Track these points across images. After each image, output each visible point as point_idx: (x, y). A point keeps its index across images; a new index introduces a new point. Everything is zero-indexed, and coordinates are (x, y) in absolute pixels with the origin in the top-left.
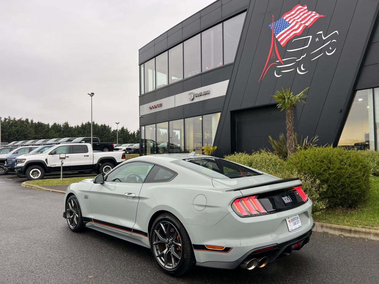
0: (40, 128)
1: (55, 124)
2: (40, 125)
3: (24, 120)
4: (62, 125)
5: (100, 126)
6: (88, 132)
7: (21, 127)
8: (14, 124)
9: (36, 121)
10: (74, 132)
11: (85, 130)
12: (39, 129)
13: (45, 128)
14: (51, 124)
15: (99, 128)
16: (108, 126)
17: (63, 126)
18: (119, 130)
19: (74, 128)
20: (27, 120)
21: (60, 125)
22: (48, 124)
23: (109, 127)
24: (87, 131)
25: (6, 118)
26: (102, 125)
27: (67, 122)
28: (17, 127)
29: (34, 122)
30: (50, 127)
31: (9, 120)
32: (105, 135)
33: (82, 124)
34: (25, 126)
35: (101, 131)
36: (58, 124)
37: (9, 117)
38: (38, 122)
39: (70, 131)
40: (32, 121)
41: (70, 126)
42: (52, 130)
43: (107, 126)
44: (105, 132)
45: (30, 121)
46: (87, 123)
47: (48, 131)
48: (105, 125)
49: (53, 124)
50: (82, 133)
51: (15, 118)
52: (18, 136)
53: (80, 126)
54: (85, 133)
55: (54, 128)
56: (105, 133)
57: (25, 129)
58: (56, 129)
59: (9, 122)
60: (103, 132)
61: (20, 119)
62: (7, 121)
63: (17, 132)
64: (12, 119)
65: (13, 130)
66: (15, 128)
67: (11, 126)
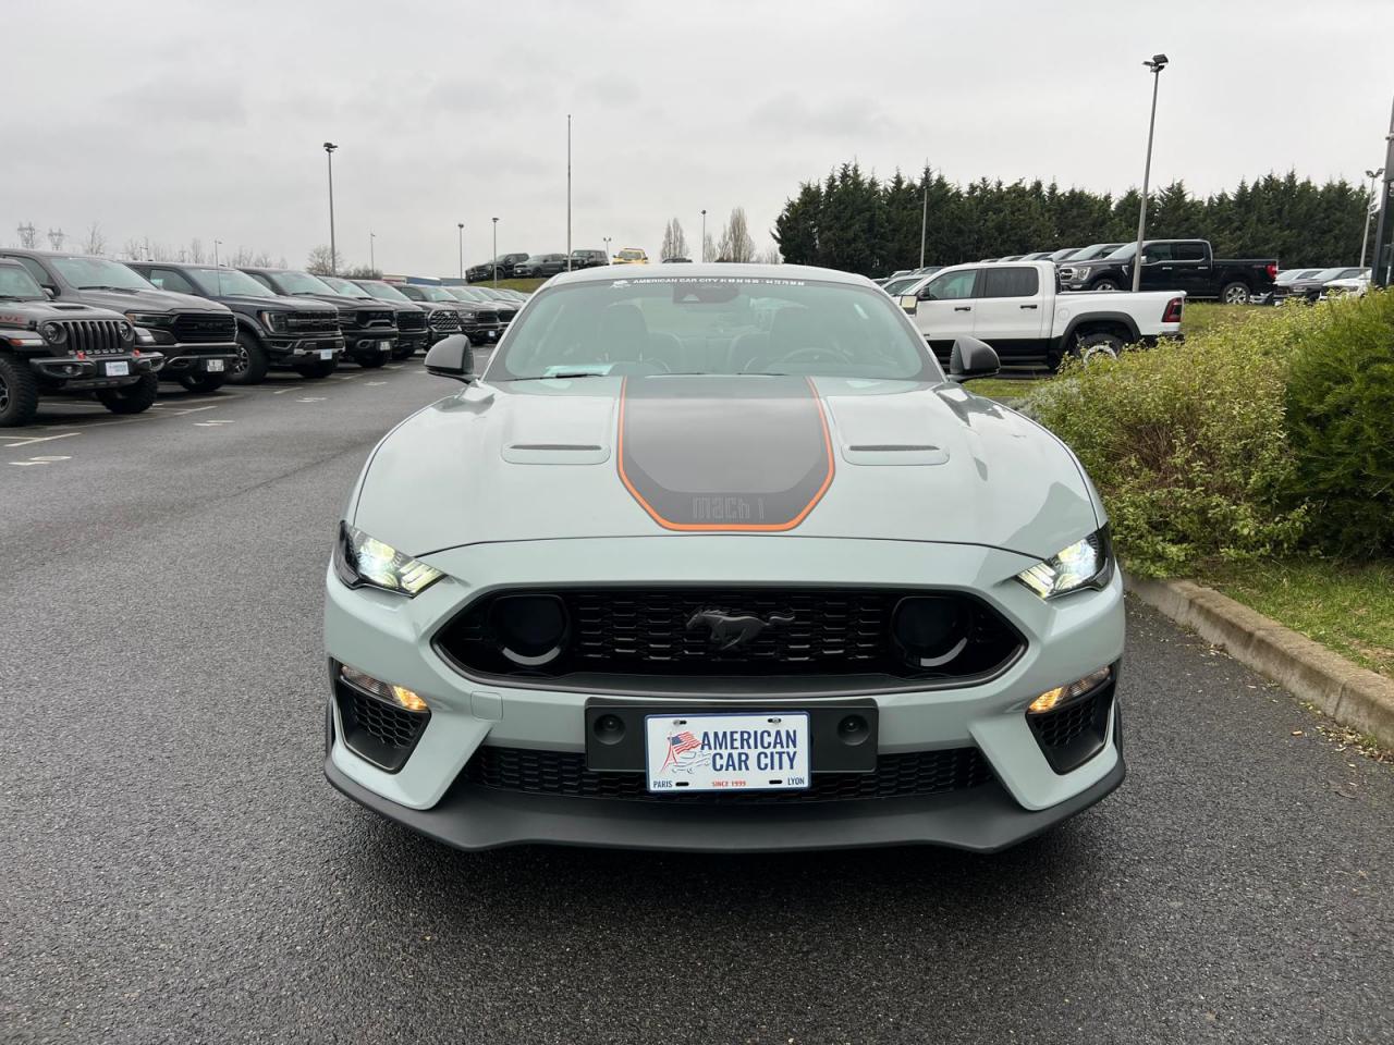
0: (1075, 212)
2: (1077, 200)
3: (1028, 188)
4: (1158, 193)
5: (1320, 189)
6: (1259, 220)
7: (1013, 213)
8: (996, 202)
9: (1064, 188)
10: (1204, 220)
11: (1248, 212)
12: (1070, 217)
13: (1091, 213)
14: (1118, 196)
15: (1316, 202)
16: (1363, 187)
17: (1161, 199)
19: (1206, 204)
20: (1038, 185)
21: (1153, 199)
22: (1108, 198)
23: (1363, 192)
24: (1255, 218)
26: (1329, 188)
27: (1180, 185)
28: (1002, 215)
29: (1059, 192)
30: (1113, 207)
31: (984, 190)
32: (1337, 232)
33: (1243, 188)
34: (1028, 209)
35: (1322, 215)
37: (983, 179)
38: (1072, 192)
39: (1187, 220)
40: (1053, 189)
41: (1188, 199)
43: (1356, 187)
44: (1338, 214)
45: (1045, 190)
46: (1262, 183)
48: (1343, 185)
49: (1124, 195)
50: (1236, 224)
51: (1000, 184)
52: (1001, 244)
53: (1232, 198)
54: (1247, 224)
55: (1125, 210)
56: (1339, 223)
57: (1024, 220)
59: (980, 199)
60: (1328, 217)
61: (1016, 185)
62: (977, 193)
63: (1000, 228)
64: (992, 186)
65: (988, 224)
66: (994, 217)
67: (985, 211)
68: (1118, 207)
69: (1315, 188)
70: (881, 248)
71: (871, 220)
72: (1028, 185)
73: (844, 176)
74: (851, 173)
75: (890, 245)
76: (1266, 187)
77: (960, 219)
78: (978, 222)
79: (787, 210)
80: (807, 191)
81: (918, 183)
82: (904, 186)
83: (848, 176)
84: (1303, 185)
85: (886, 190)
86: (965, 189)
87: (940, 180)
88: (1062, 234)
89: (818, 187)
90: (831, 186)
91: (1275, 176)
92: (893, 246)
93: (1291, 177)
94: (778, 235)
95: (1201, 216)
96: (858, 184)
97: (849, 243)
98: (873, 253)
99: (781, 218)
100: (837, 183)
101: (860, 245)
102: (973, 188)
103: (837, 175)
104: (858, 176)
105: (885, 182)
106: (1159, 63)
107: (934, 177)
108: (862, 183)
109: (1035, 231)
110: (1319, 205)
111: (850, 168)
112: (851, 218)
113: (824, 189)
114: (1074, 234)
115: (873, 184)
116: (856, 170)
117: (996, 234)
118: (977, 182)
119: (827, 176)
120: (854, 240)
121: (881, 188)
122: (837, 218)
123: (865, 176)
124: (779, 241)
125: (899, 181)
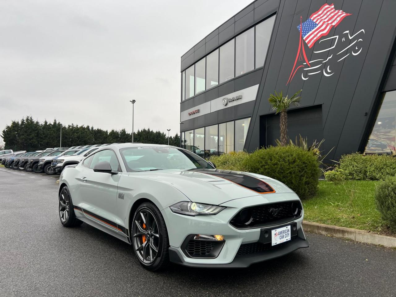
0: (99, 134)
1: (113, 131)
2: (99, 131)
3: (85, 127)
4: (119, 131)
5: (155, 133)
6: (143, 139)
7: (82, 134)
8: (76, 131)
9: (95, 128)
11: (140, 137)
12: (98, 136)
13: (103, 135)
14: (109, 131)
16: (163, 133)
17: (120, 132)
18: (174, 137)
19: (131, 134)
20: (88, 127)
21: (118, 132)
22: (107, 131)
25: (70, 125)
26: (157, 132)
27: (124, 129)
28: (78, 134)
29: (94, 129)
30: (108, 134)
31: (73, 127)
33: (139, 131)
34: (86, 133)
36: (116, 131)
37: (72, 124)
38: (98, 129)
39: (127, 138)
40: (92, 128)
41: (127, 133)
42: (110, 137)
44: (159, 138)
45: (90, 128)
47: (107, 138)
48: (159, 132)
49: (111, 131)
50: (138, 140)
51: (77, 126)
53: (136, 133)
55: (112, 135)
57: (85, 136)
58: (114, 136)
59: (72, 129)
61: (82, 126)
62: (71, 128)
63: (78, 137)
64: (75, 126)
65: (75, 136)
66: (76, 134)
67: (74, 132)
68: (110, 134)
69: (154, 132)
70: (41, 142)
71: (38, 133)
72: (85, 126)
73: (27, 120)
74: (29, 119)
75: (45, 141)
76: (144, 131)
77: (66, 134)
78: (72, 135)
79: (6, 128)
80: (14, 123)
81: (52, 124)
82: (48, 124)
83: (29, 120)
84: (151, 131)
85: (42, 125)
86: (67, 126)
87: (59, 123)
88: (96, 140)
89: (18, 122)
90: (23, 122)
91: (145, 129)
92: (46, 141)
93: (149, 129)
94: (3, 136)
95: (130, 137)
96: (32, 122)
97: (30, 139)
98: (38, 143)
99: (4, 130)
100: (25, 121)
101: (34, 140)
102: (69, 126)
103: (25, 119)
104: (32, 120)
105: (42, 122)
106: (134, 101)
107: (57, 122)
108: (33, 122)
109: (88, 139)
110: (155, 136)
111: (29, 117)
112: (31, 132)
113: (20, 123)
114: (99, 140)
115: (37, 123)
116: (31, 118)
117: (77, 139)
118: (71, 125)
119: (22, 119)
120: (32, 139)
121: (40, 124)
122: (26, 132)
123: (35, 120)
124: (3, 138)
125: (46, 123)
